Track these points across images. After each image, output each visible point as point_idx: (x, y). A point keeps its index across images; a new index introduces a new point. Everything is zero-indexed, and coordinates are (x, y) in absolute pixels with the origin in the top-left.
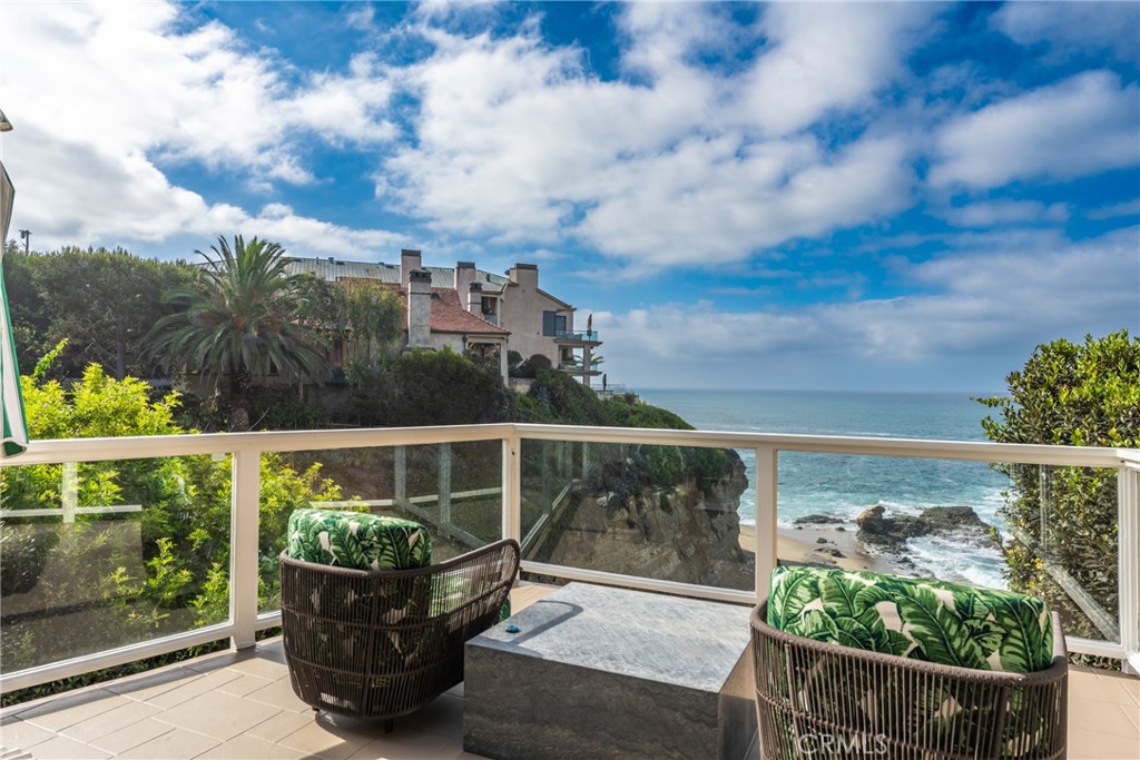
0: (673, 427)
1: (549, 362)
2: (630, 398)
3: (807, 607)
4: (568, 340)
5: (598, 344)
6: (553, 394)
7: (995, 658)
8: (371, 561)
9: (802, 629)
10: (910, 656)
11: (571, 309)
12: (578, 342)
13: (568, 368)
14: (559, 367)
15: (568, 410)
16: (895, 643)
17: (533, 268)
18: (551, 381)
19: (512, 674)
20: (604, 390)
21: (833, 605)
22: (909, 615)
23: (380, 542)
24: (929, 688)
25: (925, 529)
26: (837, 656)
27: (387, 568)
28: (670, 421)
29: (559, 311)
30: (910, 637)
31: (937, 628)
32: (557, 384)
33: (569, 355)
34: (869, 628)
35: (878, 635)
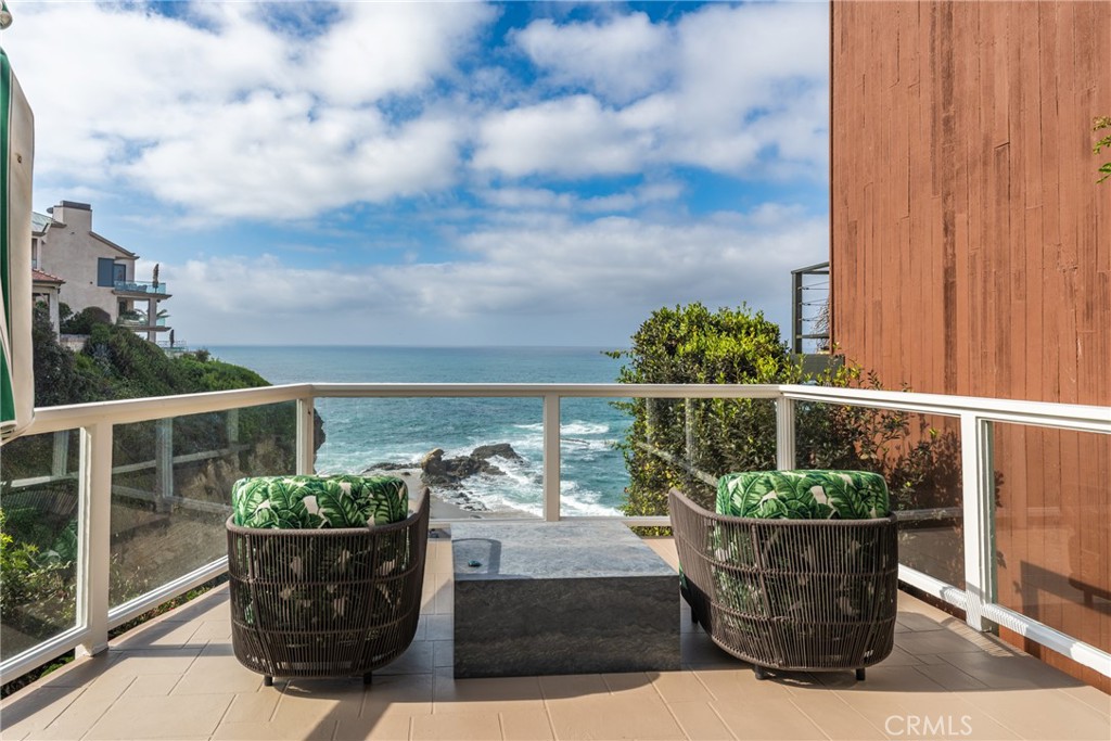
0: (252, 385)
1: (107, 316)
2: (202, 356)
3: (765, 498)
4: (129, 292)
5: (167, 297)
6: (114, 353)
7: (873, 511)
8: (367, 518)
9: (760, 513)
10: (832, 518)
11: (132, 257)
12: (141, 293)
13: (129, 323)
14: (118, 321)
15: (132, 370)
16: (823, 511)
17: (86, 207)
18: (112, 338)
19: (503, 599)
20: (172, 347)
21: (783, 494)
22: (830, 493)
23: (376, 498)
24: (844, 536)
25: (475, 466)
26: (787, 527)
27: (382, 523)
28: (249, 379)
29: (118, 258)
30: (832, 507)
31: (846, 498)
32: (119, 341)
33: (129, 309)
34: (807, 505)
35: (813, 508)
